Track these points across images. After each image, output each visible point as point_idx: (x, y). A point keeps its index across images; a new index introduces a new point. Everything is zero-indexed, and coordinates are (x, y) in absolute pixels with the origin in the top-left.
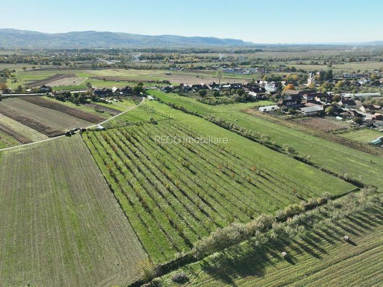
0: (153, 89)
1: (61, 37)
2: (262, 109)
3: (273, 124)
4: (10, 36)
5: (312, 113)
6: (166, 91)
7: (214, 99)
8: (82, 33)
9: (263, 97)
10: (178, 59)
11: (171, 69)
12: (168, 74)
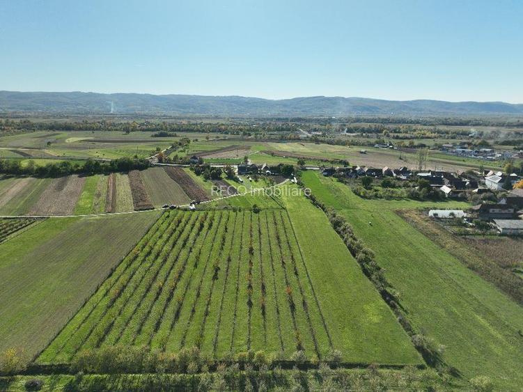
0: (314, 170)
1: (284, 104)
2: (431, 213)
3: (422, 238)
4: (233, 104)
5: (513, 231)
6: (326, 173)
7: (381, 191)
8: (308, 98)
9: (459, 195)
10: (407, 132)
11: (376, 145)
12: (362, 153)
